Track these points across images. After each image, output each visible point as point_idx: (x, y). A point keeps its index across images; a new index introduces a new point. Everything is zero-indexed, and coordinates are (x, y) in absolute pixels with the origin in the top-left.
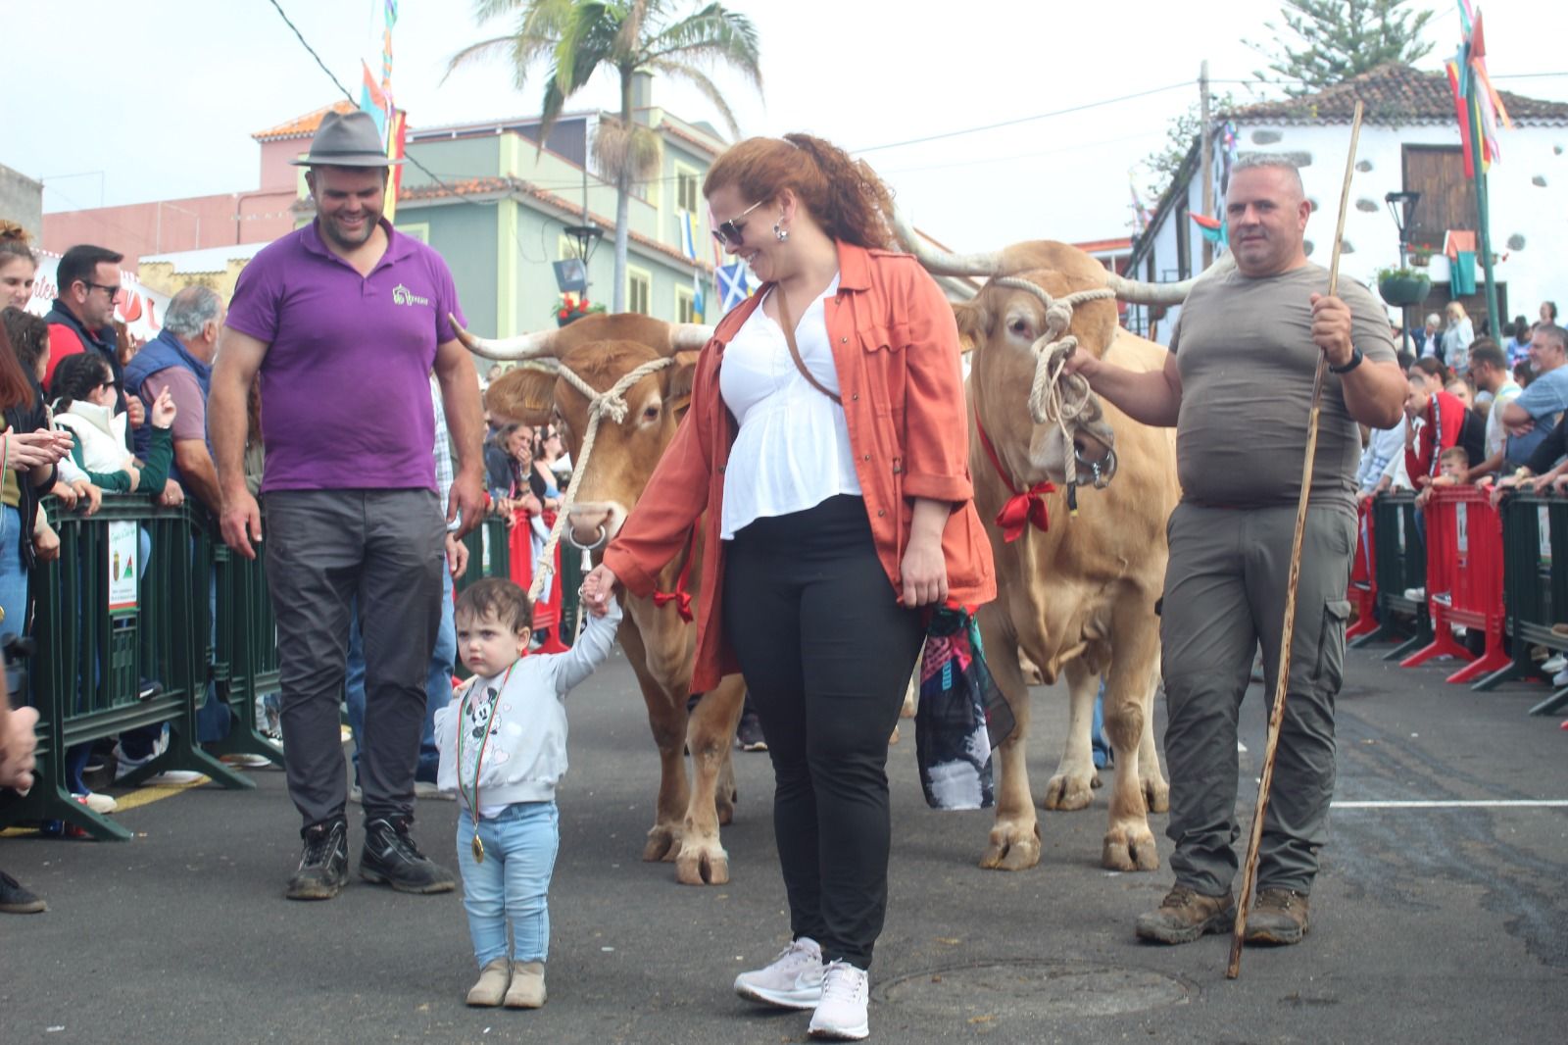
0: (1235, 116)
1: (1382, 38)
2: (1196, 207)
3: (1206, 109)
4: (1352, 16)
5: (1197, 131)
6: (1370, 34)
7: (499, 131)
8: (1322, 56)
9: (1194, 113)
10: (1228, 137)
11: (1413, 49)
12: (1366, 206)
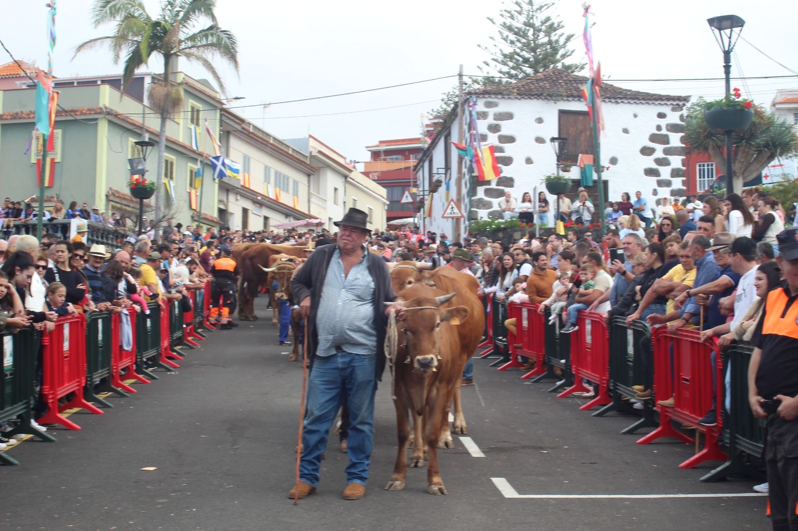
0: (476, 93)
1: (548, 47)
2: (455, 138)
3: (461, 90)
4: (534, 35)
5: (457, 99)
6: (543, 45)
7: (99, 83)
8: (518, 55)
9: (455, 91)
10: (471, 104)
11: (564, 53)
12: (540, 140)
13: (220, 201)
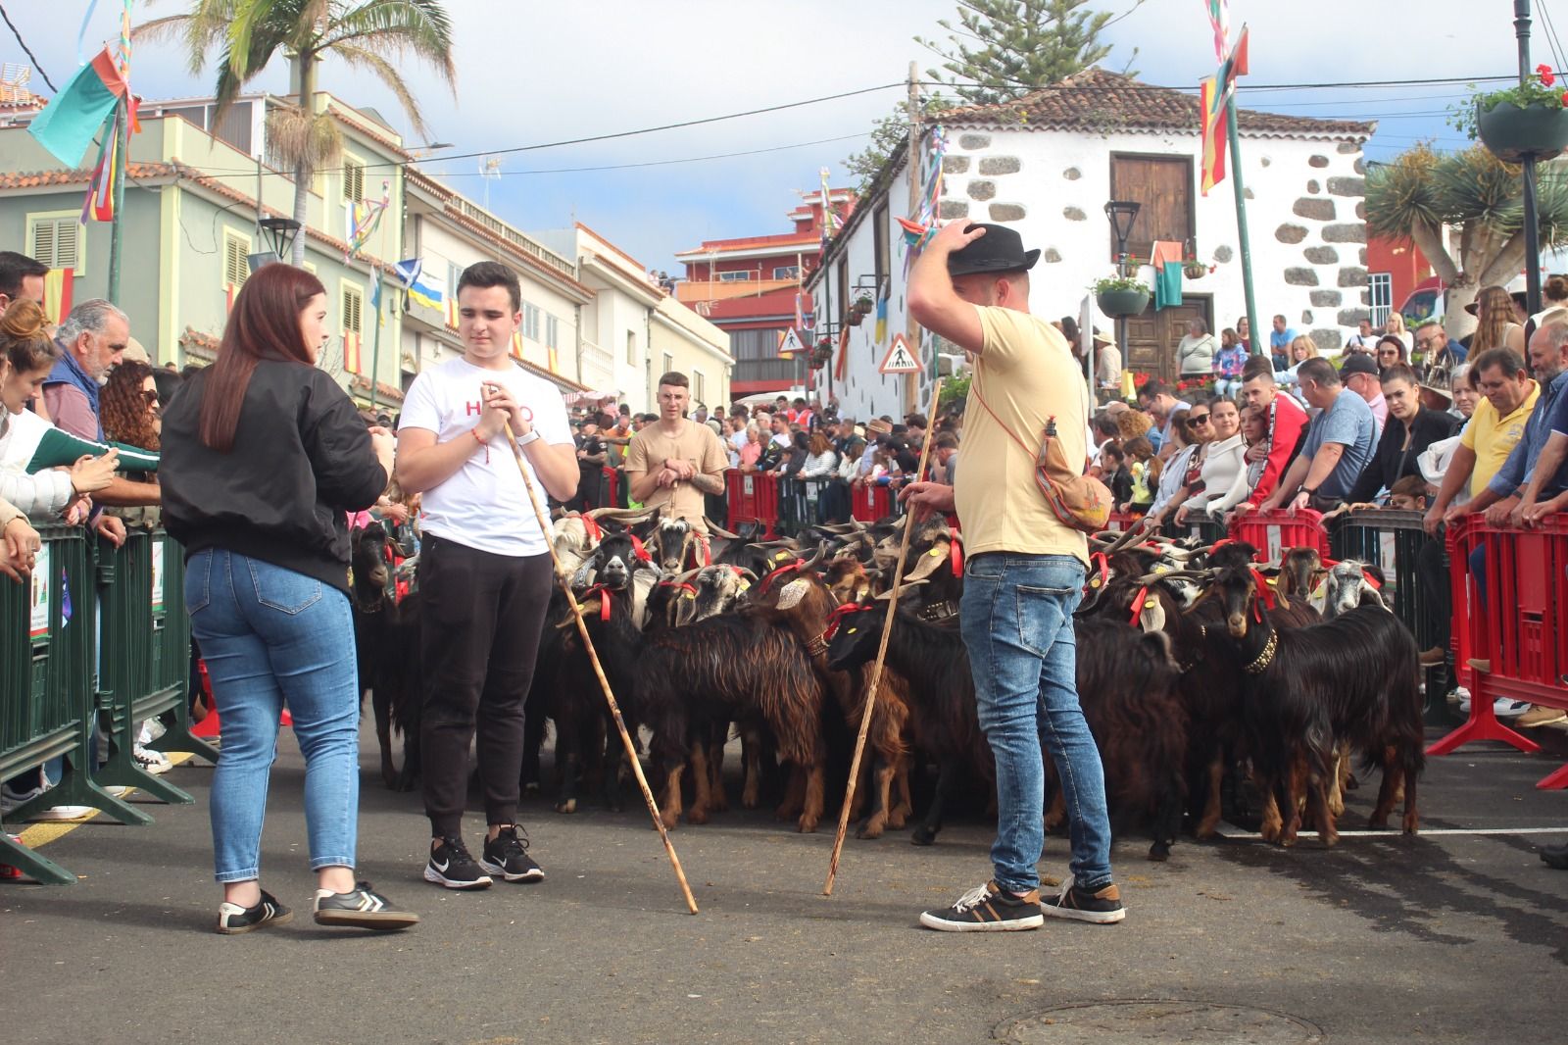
0: (943, 119)
1: (1058, 40)
2: (898, 208)
3: (913, 113)
4: (1028, 16)
5: (903, 134)
6: (1045, 35)
7: (161, 114)
9: (900, 115)
10: (936, 141)
11: (1090, 51)
12: (1074, 214)
13: (405, 357)
